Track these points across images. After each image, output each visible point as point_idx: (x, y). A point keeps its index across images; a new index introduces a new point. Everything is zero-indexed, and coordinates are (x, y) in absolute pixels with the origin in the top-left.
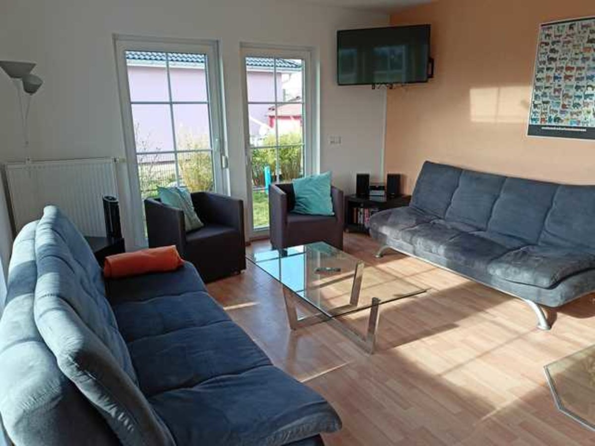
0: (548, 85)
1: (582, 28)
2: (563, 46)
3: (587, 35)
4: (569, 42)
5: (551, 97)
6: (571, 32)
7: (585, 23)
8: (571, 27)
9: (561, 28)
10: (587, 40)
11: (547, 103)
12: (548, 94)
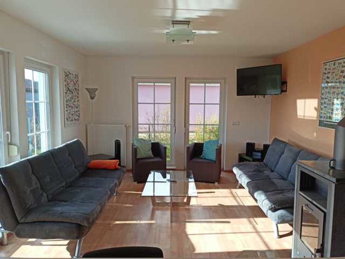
0: (326, 97)
1: (338, 65)
2: (332, 75)
3: (340, 68)
4: (333, 73)
5: (328, 104)
6: (334, 67)
7: (340, 61)
8: (334, 64)
9: (330, 65)
10: (340, 71)
11: (325, 107)
12: (326, 103)
